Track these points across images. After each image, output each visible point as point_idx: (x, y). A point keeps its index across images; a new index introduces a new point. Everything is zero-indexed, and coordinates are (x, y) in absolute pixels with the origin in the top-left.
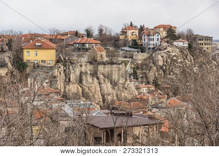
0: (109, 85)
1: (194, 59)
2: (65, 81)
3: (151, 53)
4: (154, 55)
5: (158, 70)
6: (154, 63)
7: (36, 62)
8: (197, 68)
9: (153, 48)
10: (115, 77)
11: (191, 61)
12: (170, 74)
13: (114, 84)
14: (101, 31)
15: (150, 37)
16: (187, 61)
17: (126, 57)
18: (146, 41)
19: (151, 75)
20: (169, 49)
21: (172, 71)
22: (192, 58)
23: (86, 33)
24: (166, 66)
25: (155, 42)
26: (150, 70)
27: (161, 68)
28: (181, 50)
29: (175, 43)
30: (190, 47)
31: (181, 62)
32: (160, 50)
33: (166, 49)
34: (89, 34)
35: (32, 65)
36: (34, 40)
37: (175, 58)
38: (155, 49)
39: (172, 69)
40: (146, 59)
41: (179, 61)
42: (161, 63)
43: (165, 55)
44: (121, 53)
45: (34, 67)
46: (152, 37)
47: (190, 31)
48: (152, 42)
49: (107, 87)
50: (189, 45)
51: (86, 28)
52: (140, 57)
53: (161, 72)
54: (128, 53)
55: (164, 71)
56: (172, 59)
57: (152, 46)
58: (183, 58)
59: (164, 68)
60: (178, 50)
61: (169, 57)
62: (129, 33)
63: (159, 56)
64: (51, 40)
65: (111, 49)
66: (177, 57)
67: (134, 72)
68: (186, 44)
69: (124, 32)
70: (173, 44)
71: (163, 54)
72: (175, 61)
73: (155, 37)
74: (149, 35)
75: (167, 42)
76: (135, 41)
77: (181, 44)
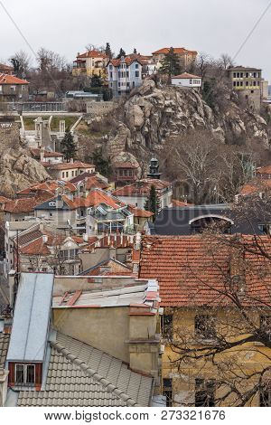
1: (214, 111)
3: (121, 101)
4: (126, 105)
5: (133, 135)
6: (126, 121)
8: (219, 129)
9: (127, 92)
11: (206, 115)
12: (160, 142)
15: (121, 70)
16: (198, 117)
17: (74, 110)
18: (114, 79)
20: (157, 92)
21: (164, 137)
22: (210, 110)
24: (149, 126)
25: (131, 78)
26: (115, 134)
27: (140, 129)
28: (186, 93)
29: (175, 82)
30: (205, 89)
31: (183, 118)
32: (139, 94)
33: (150, 91)
37: (169, 110)
38: (130, 93)
39: (165, 132)
40: (111, 113)
41: (180, 115)
42: (139, 121)
43: (148, 105)
46: (124, 70)
48: (123, 80)
50: (206, 85)
52: (98, 109)
53: (140, 138)
54: (78, 101)
55: (147, 137)
56: (163, 113)
57: (124, 88)
58: (190, 109)
59: (147, 130)
60: (178, 95)
61: (156, 107)
63: (137, 109)
65: (50, 94)
66: (174, 108)
67: (69, 138)
68: (197, 83)
69: (81, 62)
70: (170, 83)
71: (144, 103)
72: (170, 116)
73: (132, 70)
74: (118, 66)
75: (155, 78)
76: (95, 78)
77: (186, 83)
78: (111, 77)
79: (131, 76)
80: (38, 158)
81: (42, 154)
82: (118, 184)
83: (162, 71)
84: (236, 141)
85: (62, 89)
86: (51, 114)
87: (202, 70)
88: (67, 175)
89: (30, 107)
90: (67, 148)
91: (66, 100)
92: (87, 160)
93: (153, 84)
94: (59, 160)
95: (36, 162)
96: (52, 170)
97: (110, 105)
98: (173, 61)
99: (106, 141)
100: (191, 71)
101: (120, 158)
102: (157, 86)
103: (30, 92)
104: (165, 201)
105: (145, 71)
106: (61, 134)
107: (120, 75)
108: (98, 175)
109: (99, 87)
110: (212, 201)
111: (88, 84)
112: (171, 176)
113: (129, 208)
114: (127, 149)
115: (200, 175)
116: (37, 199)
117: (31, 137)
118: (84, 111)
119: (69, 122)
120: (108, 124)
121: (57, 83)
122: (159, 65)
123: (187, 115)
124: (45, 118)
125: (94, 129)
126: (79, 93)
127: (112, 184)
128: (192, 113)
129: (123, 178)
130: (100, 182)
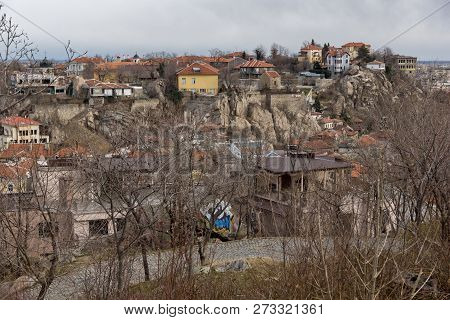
0: (285, 119)
1: (393, 85)
2: (230, 114)
3: (338, 78)
4: (341, 81)
5: (346, 100)
6: (342, 92)
7: (194, 91)
9: (341, 73)
10: (292, 109)
11: (389, 88)
12: (362, 105)
13: (291, 118)
14: (274, 51)
15: (337, 59)
16: (384, 88)
17: (306, 84)
18: (332, 64)
19: (338, 106)
20: (361, 73)
21: (364, 102)
23: (255, 54)
24: (356, 95)
25: (343, 64)
26: (336, 100)
27: (351, 97)
28: (377, 74)
29: (369, 66)
30: (388, 69)
31: (376, 90)
32: (350, 75)
33: (357, 73)
34: (259, 56)
35: (189, 94)
36: (191, 64)
37: (368, 85)
38: (343, 74)
40: (331, 87)
41: (374, 87)
42: (350, 92)
43: (355, 81)
44: (300, 79)
45: (191, 97)
46: (339, 59)
47: (388, 50)
48: (338, 65)
49: (283, 122)
50: (387, 68)
51: (255, 48)
52: (324, 83)
53: (351, 102)
54: (309, 79)
55: (355, 102)
56: (364, 87)
57: (339, 70)
58: (379, 84)
60: (372, 75)
61: (361, 83)
62: (311, 53)
63: (349, 84)
64: (212, 64)
66: (371, 83)
68: (383, 67)
70: (366, 67)
71: (353, 80)
72: (368, 88)
73: (344, 59)
74: (335, 57)
77: (376, 67)
78: (330, 62)
79: (344, 63)
93: (358, 68)
97: (331, 81)
102: (360, 69)
107: (336, 62)
118: (313, 85)
120: (331, 93)
123: (378, 87)
125: (322, 97)
126: (309, 74)
128: (380, 86)
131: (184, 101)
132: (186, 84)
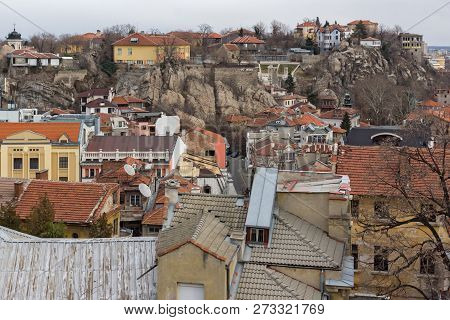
1: (389, 63)
4: (329, 57)
5: (334, 78)
6: (329, 69)
7: (130, 63)
9: (330, 49)
10: (242, 84)
11: (384, 66)
12: (352, 83)
13: (239, 93)
15: (326, 35)
16: (377, 66)
17: (294, 60)
18: (322, 40)
20: (350, 50)
21: (354, 79)
22: (386, 62)
24: (345, 73)
25: (333, 40)
26: (321, 77)
27: (338, 74)
28: (370, 50)
29: (362, 43)
30: (383, 49)
31: (368, 67)
33: (346, 49)
35: (124, 66)
37: (358, 62)
38: (332, 50)
40: (318, 63)
42: (337, 68)
43: (343, 58)
46: (328, 35)
48: (328, 41)
49: (227, 97)
52: (310, 60)
53: (338, 80)
55: (343, 79)
56: (354, 64)
57: (327, 46)
58: (372, 62)
61: (350, 59)
62: (306, 30)
63: (337, 60)
65: (279, 50)
67: (290, 79)
68: (378, 44)
69: (299, 29)
70: (359, 44)
71: (341, 56)
72: (358, 65)
73: (333, 35)
74: (324, 32)
75: (349, 40)
76: (309, 39)
77: (370, 44)
78: (320, 39)
79: (333, 38)
80: (270, 92)
81: (272, 89)
82: (323, 110)
83: (354, 36)
84: (405, 83)
85: (286, 47)
86: (278, 63)
87: (381, 36)
88: (289, 103)
89: (265, 59)
90: (289, 86)
91: (289, 54)
92: (302, 94)
93: (347, 44)
94: (284, 93)
95: (268, 94)
96: (279, 100)
97: (318, 58)
98: (362, 30)
99: (315, 81)
100: (374, 36)
101: (325, 93)
102: (350, 45)
103: (266, 48)
104: (354, 123)
105: (342, 35)
106: (285, 76)
107: (325, 38)
108: (309, 104)
109: (311, 45)
110: (388, 124)
111: (303, 44)
112: (359, 106)
113: (330, 126)
114: (329, 87)
115: (379, 106)
116: (269, 118)
117: (265, 78)
118: (301, 61)
119: (291, 68)
120: (317, 70)
121: (283, 42)
122: (352, 32)
123: (370, 65)
124: (275, 66)
125: (307, 74)
126: (298, 50)
127: (319, 111)
128: (373, 64)
129: (326, 107)
130: (311, 108)
131: (119, 73)
132: (121, 55)
